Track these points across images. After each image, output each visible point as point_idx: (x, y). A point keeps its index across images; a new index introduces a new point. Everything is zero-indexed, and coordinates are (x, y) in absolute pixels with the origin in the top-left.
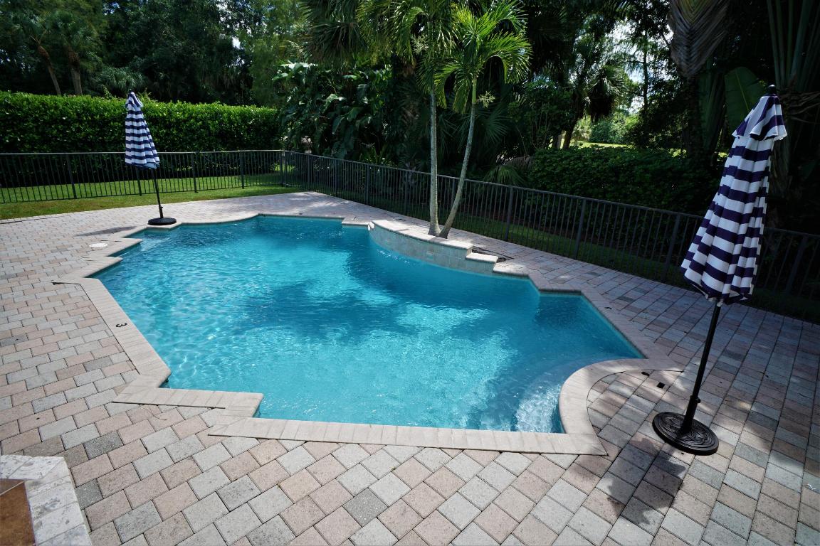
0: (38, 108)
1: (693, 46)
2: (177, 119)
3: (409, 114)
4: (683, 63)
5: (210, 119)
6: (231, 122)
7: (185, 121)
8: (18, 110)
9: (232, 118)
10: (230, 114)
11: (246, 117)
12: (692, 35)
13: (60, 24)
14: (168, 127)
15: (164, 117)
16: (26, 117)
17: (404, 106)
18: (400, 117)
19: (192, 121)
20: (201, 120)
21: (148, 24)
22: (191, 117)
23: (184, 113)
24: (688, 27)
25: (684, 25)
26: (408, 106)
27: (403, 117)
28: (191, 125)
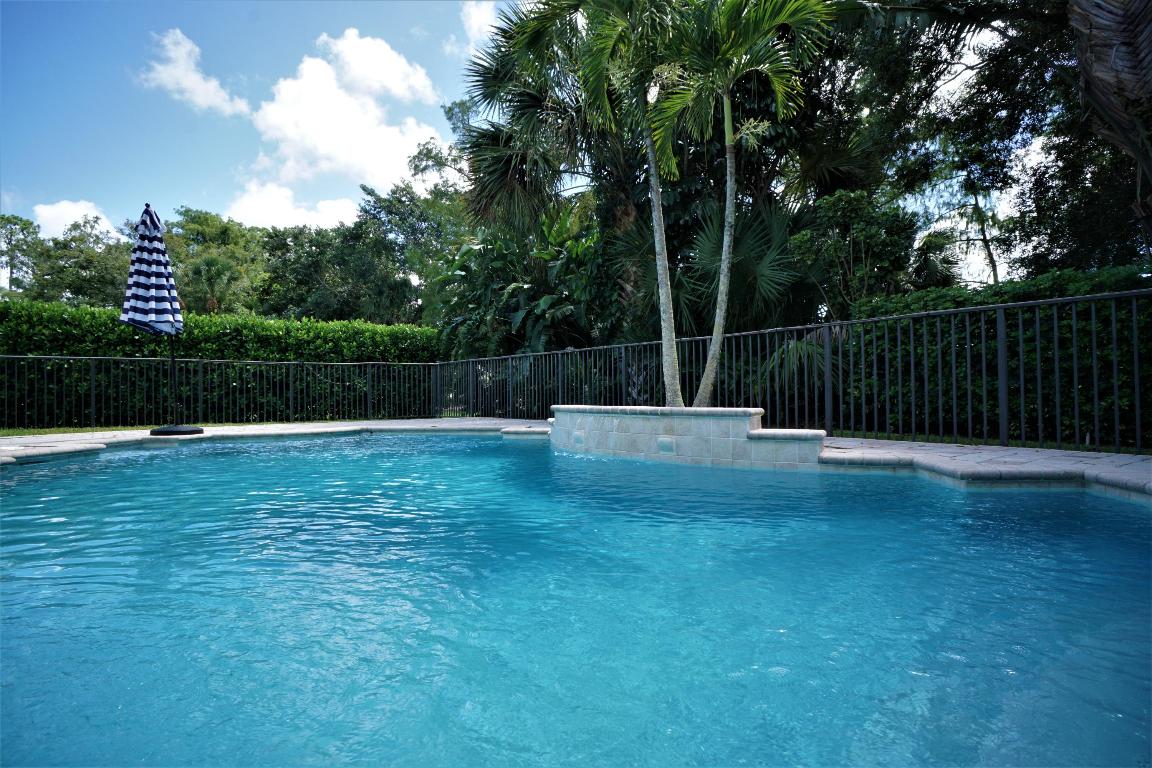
0: (105, 324)
1: (1140, 39)
2: (297, 338)
3: (629, 288)
4: (1124, 76)
5: (345, 341)
6: (376, 344)
7: (308, 343)
8: (76, 327)
9: (378, 339)
10: (375, 333)
11: (397, 337)
12: (1132, 22)
13: (203, 268)
14: (283, 350)
15: (279, 337)
16: (86, 335)
17: (619, 277)
18: (616, 294)
19: (319, 342)
20: (331, 340)
21: (310, 266)
22: (317, 337)
23: (308, 332)
24: (1121, 12)
25: (1110, 12)
26: (625, 276)
27: (620, 295)
28: (316, 348)
